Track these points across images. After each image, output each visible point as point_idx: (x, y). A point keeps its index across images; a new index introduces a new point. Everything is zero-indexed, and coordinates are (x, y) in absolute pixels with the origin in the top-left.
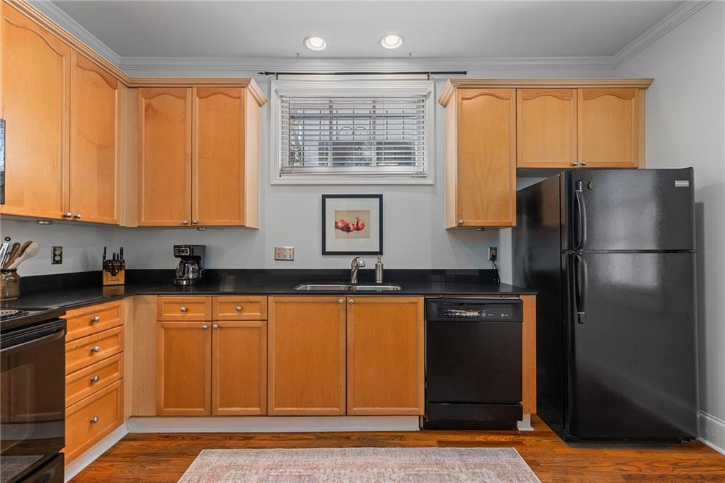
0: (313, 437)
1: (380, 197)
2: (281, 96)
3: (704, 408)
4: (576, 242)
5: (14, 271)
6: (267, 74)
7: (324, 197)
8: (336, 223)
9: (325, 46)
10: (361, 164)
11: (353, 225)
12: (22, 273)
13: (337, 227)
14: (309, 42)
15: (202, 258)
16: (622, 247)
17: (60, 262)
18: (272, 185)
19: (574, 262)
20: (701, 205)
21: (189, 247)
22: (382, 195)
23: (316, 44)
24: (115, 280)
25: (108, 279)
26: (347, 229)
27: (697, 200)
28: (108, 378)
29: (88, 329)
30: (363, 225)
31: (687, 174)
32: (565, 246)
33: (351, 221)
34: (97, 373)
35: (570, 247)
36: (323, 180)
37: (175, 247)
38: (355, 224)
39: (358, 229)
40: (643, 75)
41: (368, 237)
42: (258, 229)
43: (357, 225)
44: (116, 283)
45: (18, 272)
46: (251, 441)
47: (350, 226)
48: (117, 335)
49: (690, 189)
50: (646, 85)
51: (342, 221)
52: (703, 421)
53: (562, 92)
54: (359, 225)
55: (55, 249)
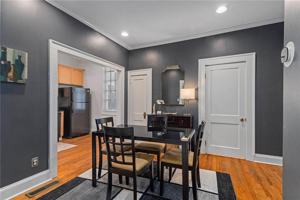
3: (91, 128)
4: (72, 101)
16: (79, 102)
19: (71, 104)
20: (91, 95)
27: (90, 94)
31: (89, 89)
32: (70, 101)
35: (71, 102)
40: (83, 68)
49: (89, 92)
50: (84, 70)
52: (90, 130)
53: (69, 68)
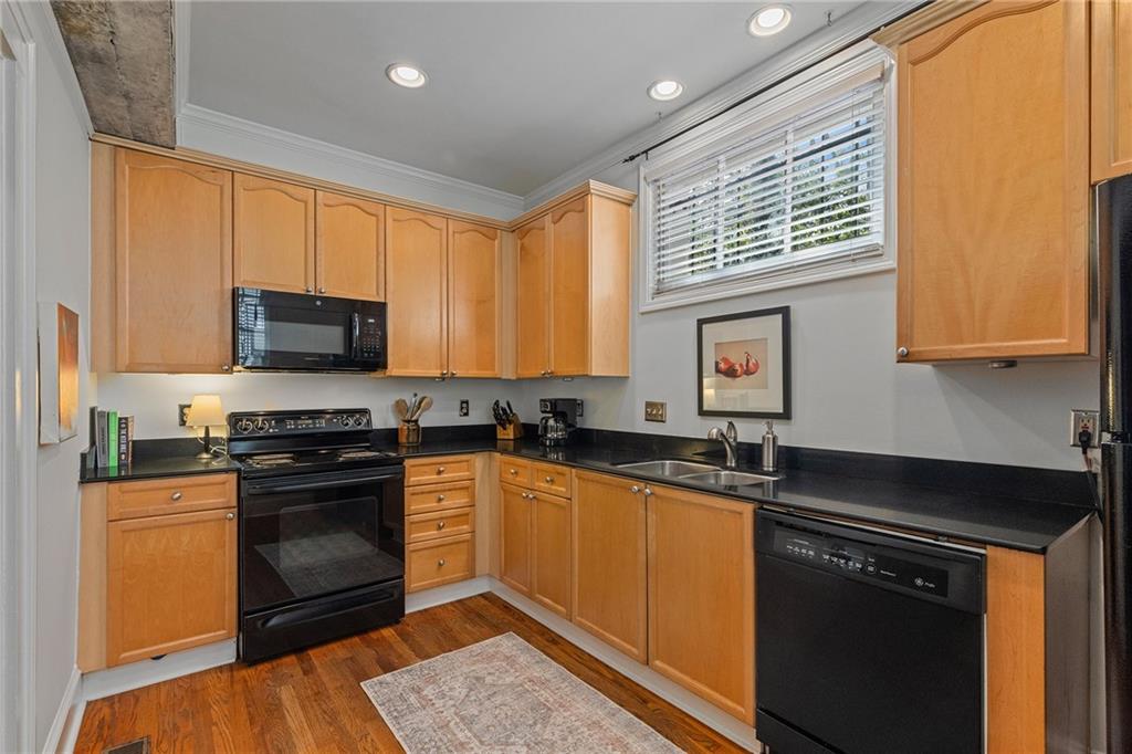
0: (611, 677)
1: (785, 312)
2: (656, 181)
5: (416, 421)
6: (632, 158)
7: (701, 323)
8: (717, 363)
9: (681, 88)
10: (766, 254)
11: (741, 365)
12: (422, 424)
13: (718, 371)
14: (656, 91)
15: (568, 413)
17: (466, 414)
18: (643, 314)
21: (550, 401)
22: (787, 308)
23: (667, 90)
24: (507, 434)
25: (501, 433)
26: (730, 372)
28: (455, 529)
29: (435, 477)
30: (757, 365)
33: (737, 359)
34: (445, 521)
36: (698, 295)
37: (542, 400)
38: (744, 364)
39: (748, 372)
41: (765, 386)
42: (627, 378)
43: (747, 365)
44: (506, 437)
45: (419, 423)
46: (554, 647)
47: (737, 367)
48: (467, 488)
51: (725, 360)
54: (751, 364)
55: (463, 402)
